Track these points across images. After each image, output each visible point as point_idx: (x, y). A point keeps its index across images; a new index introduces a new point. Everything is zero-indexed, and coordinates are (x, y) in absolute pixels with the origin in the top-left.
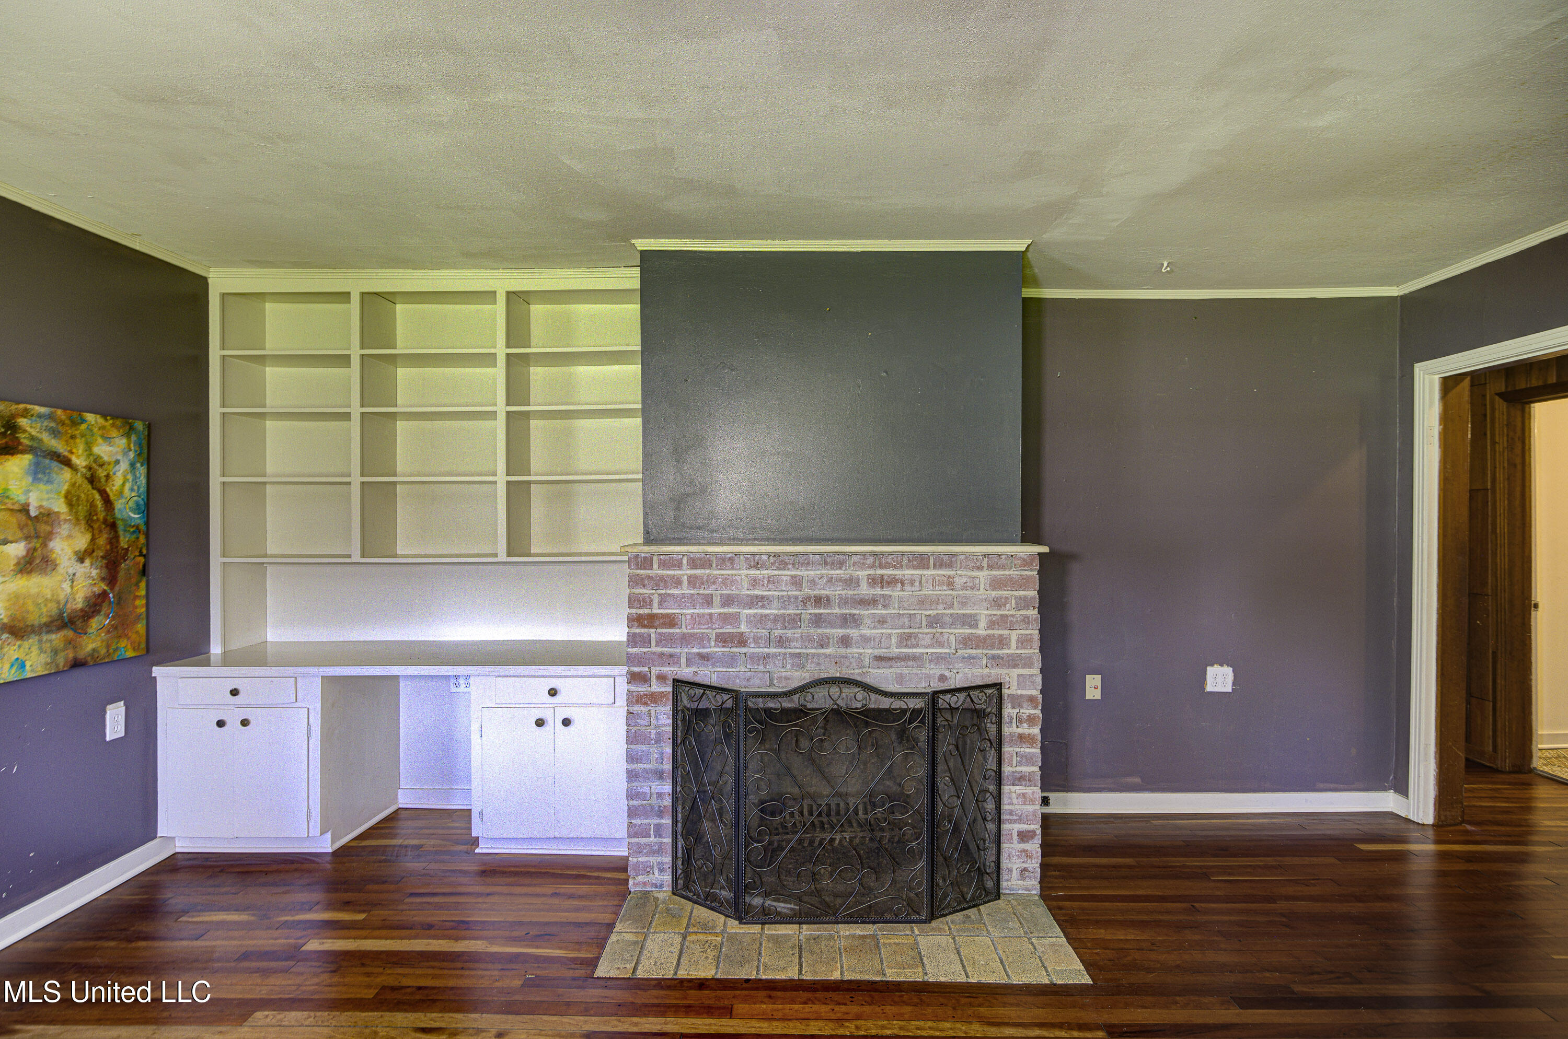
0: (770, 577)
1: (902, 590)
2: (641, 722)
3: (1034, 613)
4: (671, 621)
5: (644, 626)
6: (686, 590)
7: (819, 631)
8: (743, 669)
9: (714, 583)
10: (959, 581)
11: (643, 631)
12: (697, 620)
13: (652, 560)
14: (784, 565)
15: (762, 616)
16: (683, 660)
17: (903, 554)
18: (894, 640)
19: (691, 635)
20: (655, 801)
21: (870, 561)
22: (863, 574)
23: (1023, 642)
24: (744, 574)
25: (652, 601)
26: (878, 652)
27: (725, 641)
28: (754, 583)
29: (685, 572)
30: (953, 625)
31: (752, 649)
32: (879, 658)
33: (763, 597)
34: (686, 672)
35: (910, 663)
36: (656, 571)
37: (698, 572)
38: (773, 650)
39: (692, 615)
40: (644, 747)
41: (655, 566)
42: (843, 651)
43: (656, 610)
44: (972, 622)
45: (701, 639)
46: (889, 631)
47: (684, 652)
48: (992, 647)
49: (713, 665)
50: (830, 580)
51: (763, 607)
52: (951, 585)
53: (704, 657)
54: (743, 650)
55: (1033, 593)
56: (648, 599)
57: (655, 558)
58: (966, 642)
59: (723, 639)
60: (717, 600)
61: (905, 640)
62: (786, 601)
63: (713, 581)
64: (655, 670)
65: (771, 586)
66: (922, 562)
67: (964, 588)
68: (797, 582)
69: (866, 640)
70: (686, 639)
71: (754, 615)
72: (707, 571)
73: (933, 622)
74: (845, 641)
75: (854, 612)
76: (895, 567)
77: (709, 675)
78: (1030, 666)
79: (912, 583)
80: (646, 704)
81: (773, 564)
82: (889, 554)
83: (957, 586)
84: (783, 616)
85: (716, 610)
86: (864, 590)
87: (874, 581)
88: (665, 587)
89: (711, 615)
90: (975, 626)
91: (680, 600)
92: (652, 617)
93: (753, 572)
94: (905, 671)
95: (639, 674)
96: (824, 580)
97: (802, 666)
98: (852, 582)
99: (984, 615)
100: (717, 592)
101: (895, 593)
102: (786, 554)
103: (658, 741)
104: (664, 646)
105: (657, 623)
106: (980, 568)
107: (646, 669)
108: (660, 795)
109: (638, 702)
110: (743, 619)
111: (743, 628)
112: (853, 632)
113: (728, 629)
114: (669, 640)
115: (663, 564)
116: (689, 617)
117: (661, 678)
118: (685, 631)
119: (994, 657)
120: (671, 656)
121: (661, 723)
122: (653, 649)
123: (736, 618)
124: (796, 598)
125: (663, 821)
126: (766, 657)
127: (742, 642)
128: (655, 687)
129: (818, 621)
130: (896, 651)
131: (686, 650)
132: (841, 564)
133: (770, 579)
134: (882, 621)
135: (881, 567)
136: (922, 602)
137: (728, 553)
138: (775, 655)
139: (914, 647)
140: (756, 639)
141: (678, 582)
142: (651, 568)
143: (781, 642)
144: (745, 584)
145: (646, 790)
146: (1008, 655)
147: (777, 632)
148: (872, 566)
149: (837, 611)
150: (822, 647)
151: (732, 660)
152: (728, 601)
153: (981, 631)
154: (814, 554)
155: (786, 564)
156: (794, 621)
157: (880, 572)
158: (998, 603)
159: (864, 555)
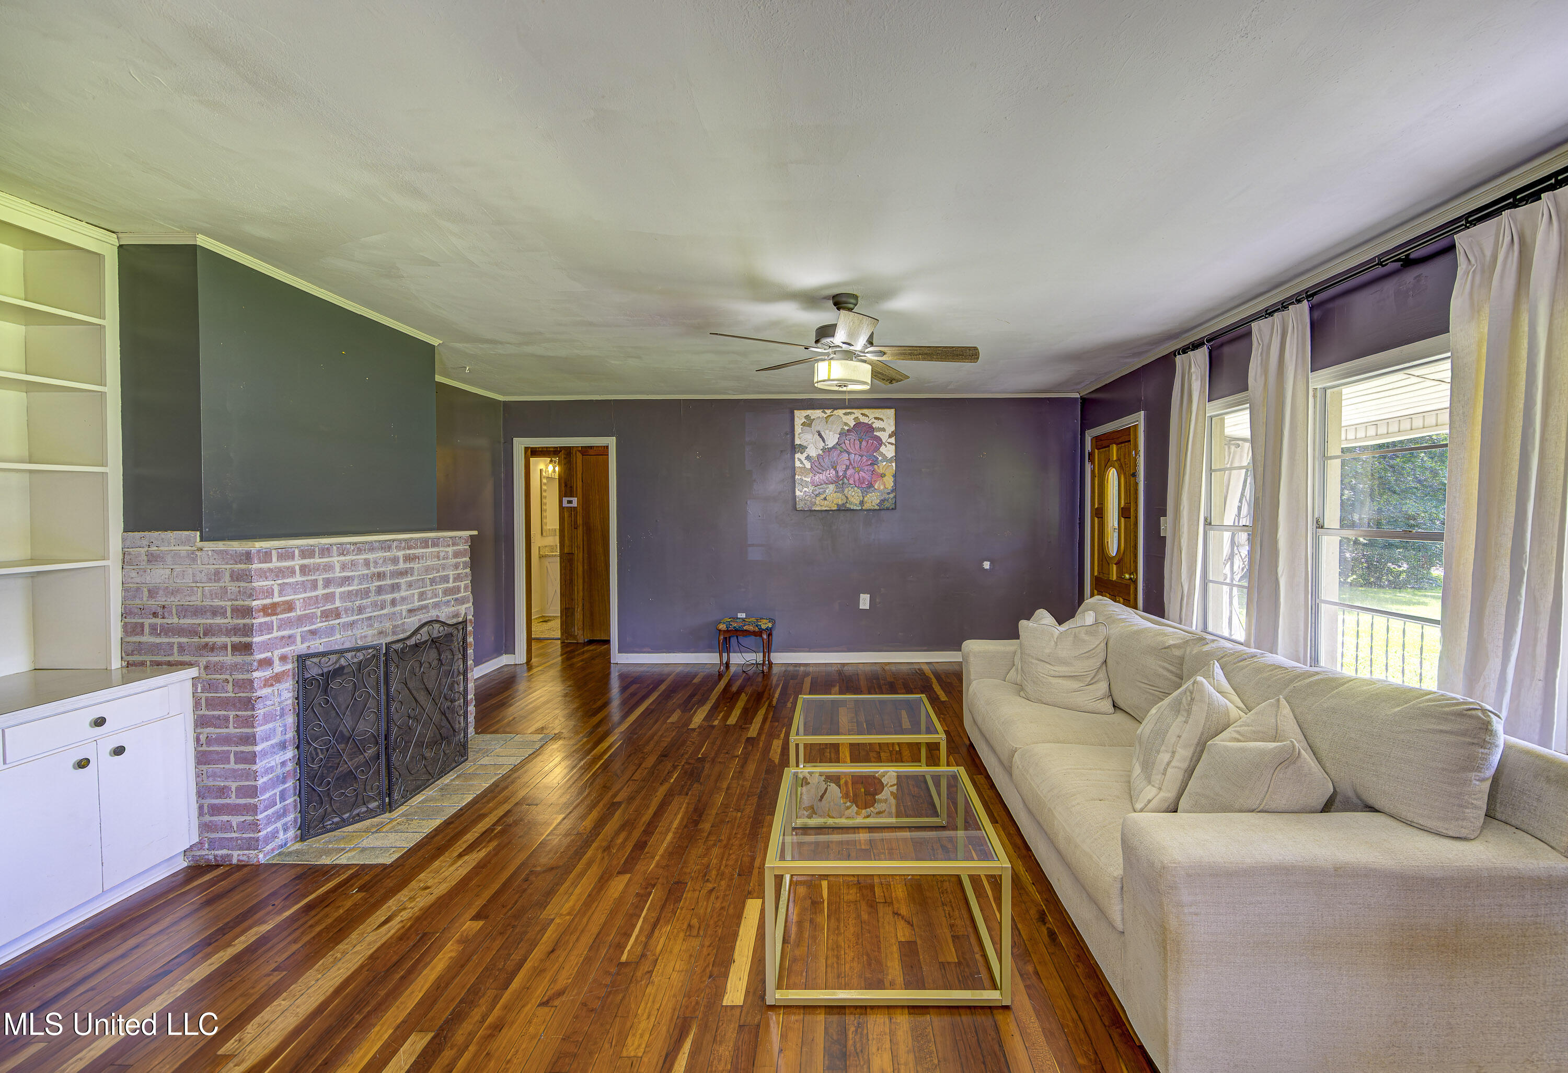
0: (352, 561)
1: (419, 563)
2: (268, 703)
3: (468, 570)
4: (289, 606)
5: (269, 615)
6: (298, 578)
7: (380, 598)
8: (338, 636)
9: (318, 570)
10: (442, 554)
11: (267, 619)
12: (307, 602)
13: (271, 553)
14: (360, 551)
15: (349, 592)
16: (299, 639)
17: (417, 539)
18: (416, 597)
19: (306, 615)
20: (279, 771)
21: (403, 544)
22: (400, 554)
23: (466, 587)
24: (336, 560)
25: (273, 591)
26: (410, 607)
27: (327, 617)
28: (344, 567)
29: (297, 562)
30: (440, 583)
31: (344, 619)
32: (410, 611)
33: (349, 577)
34: (301, 648)
35: (424, 611)
36: (275, 563)
37: (306, 562)
38: (355, 618)
39: (304, 599)
40: (271, 725)
41: (274, 559)
42: (393, 610)
43: (277, 599)
44: (445, 579)
45: (309, 618)
46: (413, 592)
47: (297, 632)
48: (455, 594)
49: (320, 638)
50: (385, 560)
51: (349, 585)
52: (438, 557)
53: (313, 633)
54: (337, 621)
55: (467, 559)
56: (270, 590)
57: (274, 552)
58: (447, 592)
59: (326, 615)
60: (320, 583)
61: (422, 596)
62: (363, 578)
63: (317, 568)
64: (277, 653)
65: (353, 568)
66: (425, 543)
67: (444, 559)
68: (367, 563)
69: (403, 599)
70: (300, 620)
71: (344, 593)
72: (312, 561)
73: (433, 581)
74: (393, 603)
75: (397, 581)
76: (414, 548)
77: (317, 645)
78: (469, 602)
79: (423, 557)
80: (272, 685)
81: (353, 551)
82: (412, 539)
83: (441, 558)
84: (361, 590)
85: (320, 592)
86: (402, 565)
87: (408, 559)
88: (284, 577)
89: (317, 597)
90: (448, 582)
91: (295, 588)
92: (274, 605)
93: (342, 558)
94: (422, 616)
95: (265, 659)
96: (381, 562)
97: (371, 626)
98: (395, 560)
99: (451, 573)
100: (320, 577)
101: (415, 565)
102: (360, 543)
103: (282, 715)
104: (285, 630)
105: (279, 610)
106: (449, 546)
107: (270, 654)
108: (283, 764)
109: (265, 686)
110: (337, 596)
111: (338, 604)
112: (396, 595)
113: (329, 606)
114: (288, 623)
115: (281, 557)
116: (302, 601)
117: (283, 658)
118: (299, 613)
119: (456, 599)
120: (290, 637)
121: (283, 698)
122: (275, 634)
123: (333, 595)
124: (367, 575)
125: (286, 786)
126: (352, 624)
127: (338, 616)
128: (278, 668)
129: (380, 590)
130: (417, 604)
131: (300, 630)
132: (389, 548)
133: (353, 564)
134: (410, 585)
135: (409, 548)
136: (428, 570)
137: (326, 544)
138: (358, 620)
139: (425, 599)
140: (346, 610)
141: (293, 572)
142: (271, 561)
143: (361, 610)
144: (338, 569)
145: (273, 763)
146: (461, 597)
147: (357, 603)
148: (404, 549)
149: (389, 582)
150: (382, 609)
151: (331, 631)
152: (328, 583)
153: (451, 585)
154: (376, 541)
155: (361, 550)
156: (366, 593)
157: (408, 552)
158: (456, 566)
159: (400, 541)
